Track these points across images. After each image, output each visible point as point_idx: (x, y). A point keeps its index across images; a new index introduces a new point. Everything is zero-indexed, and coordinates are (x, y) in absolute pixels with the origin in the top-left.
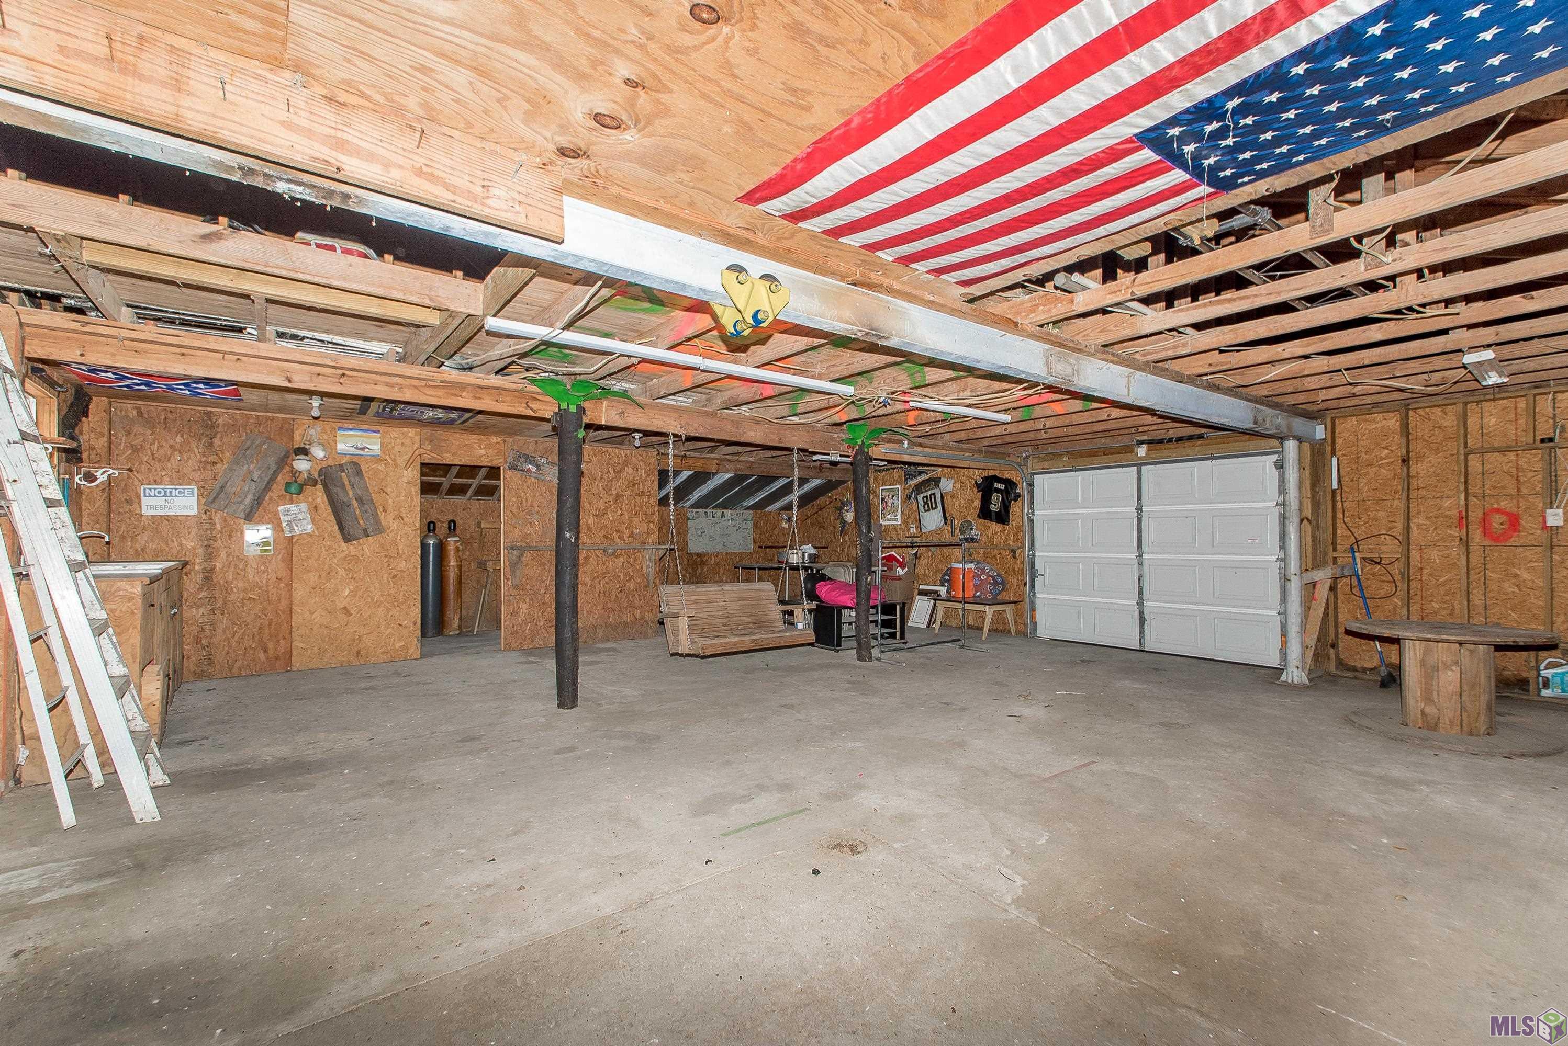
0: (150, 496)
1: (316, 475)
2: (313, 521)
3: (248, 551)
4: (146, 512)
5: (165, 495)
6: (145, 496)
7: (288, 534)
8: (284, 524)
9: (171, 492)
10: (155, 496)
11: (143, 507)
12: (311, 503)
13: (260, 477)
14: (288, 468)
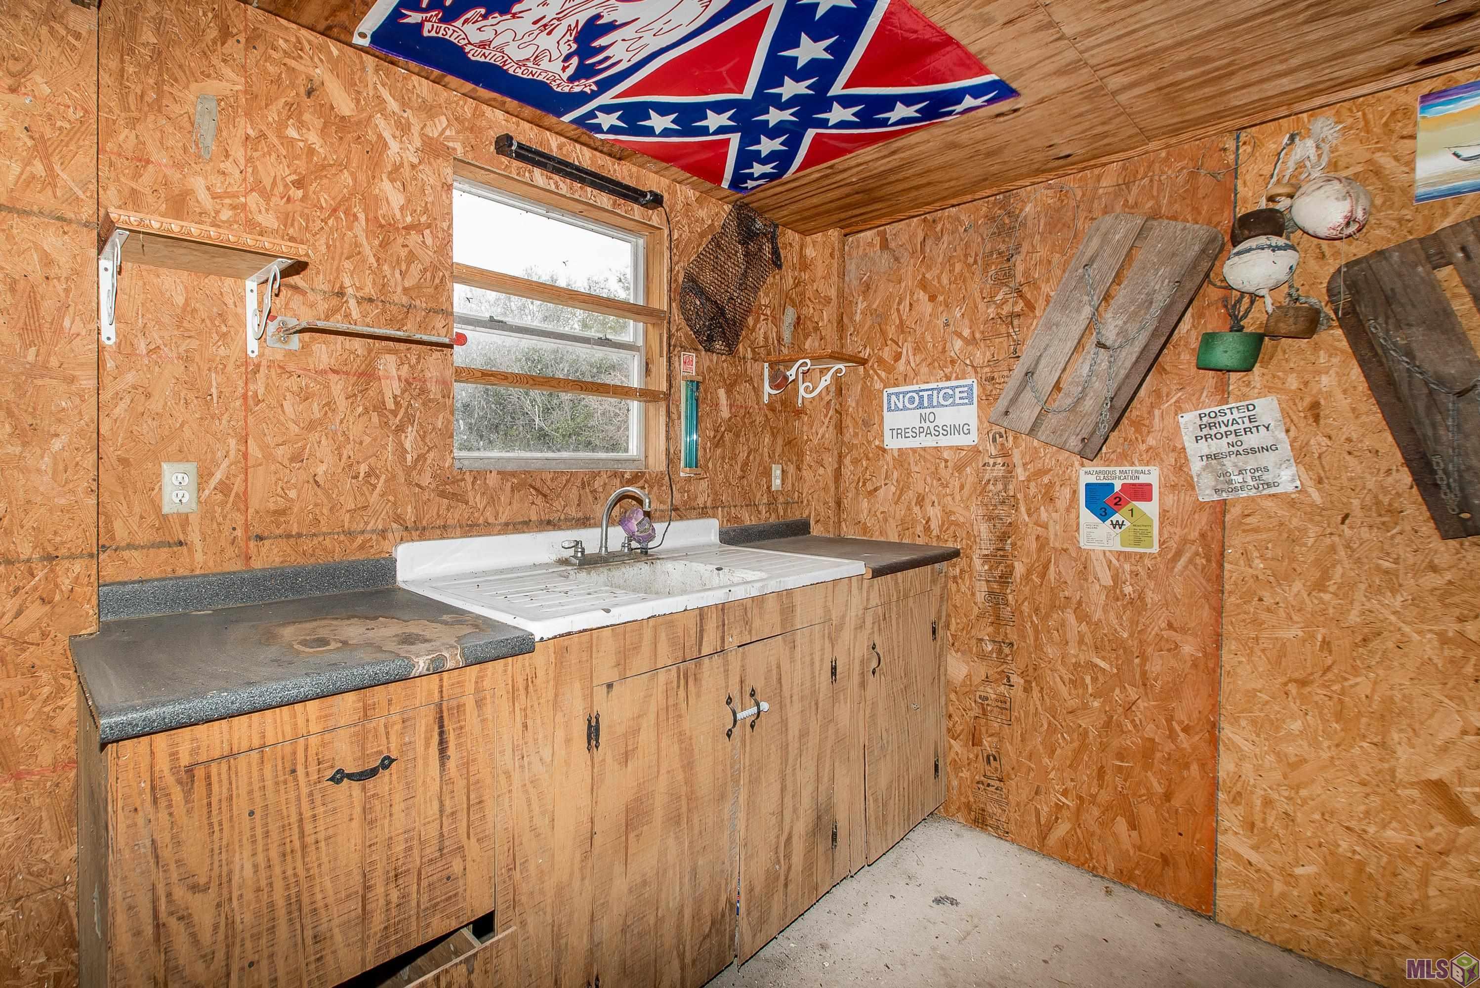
0: (897, 409)
1: (1318, 298)
2: (1301, 454)
3: (1089, 540)
4: (892, 443)
5: (921, 406)
6: (889, 409)
7: (1206, 494)
8: (1196, 466)
9: (930, 397)
10: (905, 408)
11: (887, 434)
12: (1294, 398)
13: (1122, 332)
14: (1213, 293)
